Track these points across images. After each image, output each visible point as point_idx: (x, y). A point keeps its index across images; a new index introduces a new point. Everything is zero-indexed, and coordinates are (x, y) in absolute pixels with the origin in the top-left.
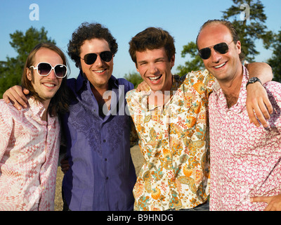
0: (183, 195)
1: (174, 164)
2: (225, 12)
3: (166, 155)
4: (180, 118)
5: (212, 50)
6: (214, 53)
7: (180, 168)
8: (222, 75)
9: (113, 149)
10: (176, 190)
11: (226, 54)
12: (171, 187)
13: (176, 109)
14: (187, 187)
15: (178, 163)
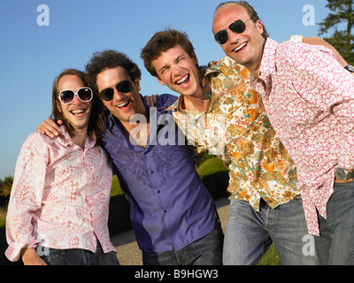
0: (273, 192)
1: (250, 165)
2: (321, 24)
3: (238, 158)
4: (237, 117)
5: (229, 31)
6: (231, 33)
7: (259, 167)
8: (245, 59)
9: (164, 179)
10: (263, 190)
11: (244, 33)
12: (256, 189)
13: (227, 109)
14: (274, 182)
15: (255, 162)
